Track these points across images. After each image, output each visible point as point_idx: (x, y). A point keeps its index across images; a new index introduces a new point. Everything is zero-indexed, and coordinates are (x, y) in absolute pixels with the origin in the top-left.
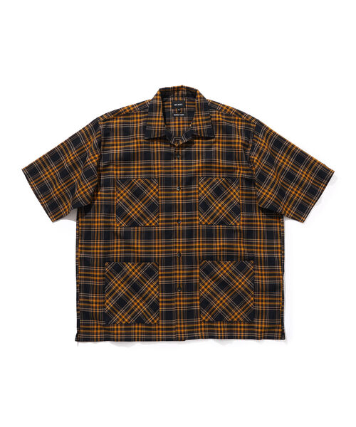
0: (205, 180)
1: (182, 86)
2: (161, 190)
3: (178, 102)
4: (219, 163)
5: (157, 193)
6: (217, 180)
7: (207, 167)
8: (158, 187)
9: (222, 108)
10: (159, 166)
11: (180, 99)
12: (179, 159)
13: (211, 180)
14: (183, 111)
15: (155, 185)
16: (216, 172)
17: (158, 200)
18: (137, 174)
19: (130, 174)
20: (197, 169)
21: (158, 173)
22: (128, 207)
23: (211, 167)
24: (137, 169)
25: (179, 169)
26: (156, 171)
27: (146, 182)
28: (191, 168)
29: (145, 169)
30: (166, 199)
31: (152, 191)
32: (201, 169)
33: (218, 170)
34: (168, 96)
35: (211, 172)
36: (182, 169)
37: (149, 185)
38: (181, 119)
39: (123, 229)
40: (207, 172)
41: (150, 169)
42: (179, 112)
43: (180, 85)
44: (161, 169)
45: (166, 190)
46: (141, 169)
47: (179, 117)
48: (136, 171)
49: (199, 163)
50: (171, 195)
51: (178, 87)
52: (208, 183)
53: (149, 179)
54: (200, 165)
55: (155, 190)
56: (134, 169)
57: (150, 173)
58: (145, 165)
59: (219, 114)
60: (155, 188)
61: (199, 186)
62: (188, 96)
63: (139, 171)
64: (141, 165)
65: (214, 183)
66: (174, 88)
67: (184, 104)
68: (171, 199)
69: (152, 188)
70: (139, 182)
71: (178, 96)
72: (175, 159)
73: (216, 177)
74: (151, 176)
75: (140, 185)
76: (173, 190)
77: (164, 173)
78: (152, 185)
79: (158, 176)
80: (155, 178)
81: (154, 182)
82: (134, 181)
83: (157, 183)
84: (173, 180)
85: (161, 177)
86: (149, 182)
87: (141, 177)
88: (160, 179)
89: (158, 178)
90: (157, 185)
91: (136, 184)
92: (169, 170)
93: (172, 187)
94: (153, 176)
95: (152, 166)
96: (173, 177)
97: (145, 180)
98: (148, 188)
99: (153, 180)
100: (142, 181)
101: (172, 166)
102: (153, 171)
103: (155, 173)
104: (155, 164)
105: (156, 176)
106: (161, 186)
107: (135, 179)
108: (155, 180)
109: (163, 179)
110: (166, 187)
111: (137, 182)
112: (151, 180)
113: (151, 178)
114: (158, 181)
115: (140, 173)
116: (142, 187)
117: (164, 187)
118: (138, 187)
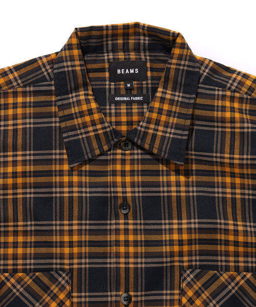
0: (198, 277)
1: (137, 25)
2: (80, 304)
3: (127, 64)
4: (236, 232)
6: (233, 278)
7: (201, 242)
8: (69, 296)
9: (241, 83)
11: (133, 56)
12: (126, 216)
13: (215, 278)
14: (140, 89)
15: (62, 288)
16: (227, 254)
18: (15, 257)
20: (176, 248)
21: (71, 257)
23: (215, 242)
24: (15, 245)
25: (127, 243)
26: (67, 251)
27: (37, 281)
28: (160, 243)
29: (37, 244)
32: (186, 248)
33: (231, 248)
34: (99, 49)
35: (215, 253)
36: (136, 243)
37: (46, 289)
38: (135, 109)
40: (201, 253)
41: (50, 244)
42: (129, 92)
43: (130, 20)
44: (80, 244)
46: (25, 245)
47: (129, 103)
49: (180, 231)
51: (126, 27)
52: (206, 286)
53: (46, 271)
54: (185, 237)
55: (61, 304)
56: (6, 245)
57: (50, 256)
58: (37, 233)
59: (232, 99)
60: (62, 296)
61: (183, 293)
62: (151, 48)
63: (20, 251)
64: (25, 233)
65: (223, 287)
66: (114, 27)
67: (143, 69)
69: (54, 297)
70: (19, 281)
71: (126, 49)
72: (117, 218)
73: (227, 269)
74: (52, 264)
75: (21, 290)
76: (111, 301)
77: (87, 256)
78: (54, 289)
79: (70, 264)
80: (63, 270)
81: (60, 279)
82: (6, 278)
83: (68, 284)
84: (110, 276)
85: (80, 266)
86: (45, 280)
87: (24, 267)
88: (75, 273)
89: (71, 270)
90: (68, 288)
91: (12, 288)
92: (101, 248)
93: (109, 294)
94: (56, 264)
95: (56, 235)
96: (110, 268)
97: (34, 277)
98: (44, 298)
99: (56, 276)
100: (28, 278)
101: (109, 236)
102: (58, 250)
103: (62, 257)
104: (64, 230)
105: (67, 264)
106: (80, 291)
107: (7, 274)
108: (64, 275)
109: (83, 272)
110: (92, 294)
111: (13, 280)
112: (52, 275)
113: (52, 269)
114: (71, 278)
115: (21, 256)
116: (27, 295)
117: (87, 294)
118: (15, 296)
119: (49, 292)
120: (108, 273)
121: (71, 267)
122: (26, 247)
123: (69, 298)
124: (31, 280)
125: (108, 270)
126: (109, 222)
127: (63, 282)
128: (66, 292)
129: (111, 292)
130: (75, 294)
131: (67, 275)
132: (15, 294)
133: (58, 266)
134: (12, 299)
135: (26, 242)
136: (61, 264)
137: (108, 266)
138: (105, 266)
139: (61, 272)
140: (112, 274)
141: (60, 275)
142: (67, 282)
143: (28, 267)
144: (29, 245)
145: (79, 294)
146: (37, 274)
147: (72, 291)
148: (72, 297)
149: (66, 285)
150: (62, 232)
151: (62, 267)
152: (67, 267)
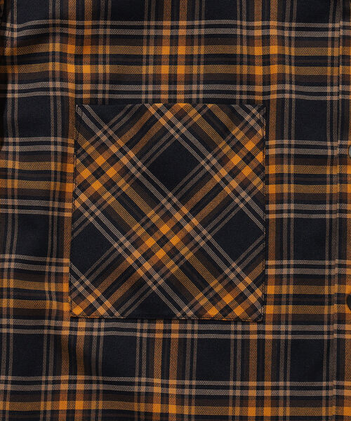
2: (280, 159)
5: (259, 170)
8: (262, 145)
10: (274, 50)
15: (251, 132)
17: (262, 200)
18: (173, 80)
19: (137, 80)
21: (267, 80)
22: (124, 228)
24: (173, 60)
26: (259, 71)
27: (209, 117)
29: (210, 59)
30: (300, 199)
31: (236, 160)
39: (100, 330)
41: (231, 59)
44: (282, 59)
45: (300, 159)
46: (189, 60)
48: (165, 69)
50: (321, 179)
53: (226, 104)
55: (249, 158)
56: (157, 60)
57: (231, 79)
58: (209, 40)
60: (250, 146)
63: (181, 70)
64: (190, 40)
68: (320, 199)
69: (237, 147)
70: (180, 115)
74: (234, 92)
75: (184, 130)
76: (332, 156)
77: (293, 80)
78: (238, 133)
79: (264, 94)
80: (252, 103)
81: (247, 118)
82: (159, 111)
83: (262, 125)
84: (332, 115)
85: (281, 96)
86: (223, 117)
87: (188, 96)
88: (273, 109)
89: (266, 103)
90: (261, 132)
91: (168, 127)
92: (317, 68)
93: (329, 144)
94: (241, 93)
95: (242, 44)
96: (332, 101)
97: (205, 111)
98: (220, 146)
99: (241, 112)
100: (194, 111)
101: (330, 49)
102: (245, 69)
103: (251, 80)
104: (254, 36)
105: (259, 94)
106: (280, 136)
107: (159, 105)
108: (254, 111)
109: (287, 106)
110: (301, 142)
111: (169, 115)
112: (234, 111)
113: (234, 101)
114: (266, 116)
115: (183, 79)
116: (192, 139)
117: (293, 142)
118: (173, 140)
119: (229, 138)
120: (329, 109)
121: (266, 98)
122: (191, 63)
123: (261, 149)
124: (199, 116)
125: (328, 105)
126: (330, 25)
127: (252, 122)
128: (256, 139)
129: (332, 141)
130: (272, 142)
131: (259, 111)
132: (172, 136)
133: (245, 97)
134: (168, 145)
135: (192, 56)
136: (249, 93)
137: (328, 98)
138: (322, 98)
139: (249, 106)
140: (335, 111)
141: (248, 111)
142: (259, 122)
143: (194, 96)
144: (195, 60)
145: (279, 142)
146: (210, 106)
147: (267, 138)
148: (268, 147)
149: (257, 127)
150: (250, 41)
151: (251, 97)
152: (258, 98)
